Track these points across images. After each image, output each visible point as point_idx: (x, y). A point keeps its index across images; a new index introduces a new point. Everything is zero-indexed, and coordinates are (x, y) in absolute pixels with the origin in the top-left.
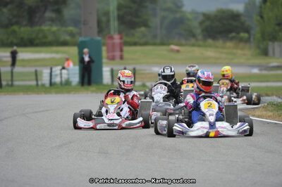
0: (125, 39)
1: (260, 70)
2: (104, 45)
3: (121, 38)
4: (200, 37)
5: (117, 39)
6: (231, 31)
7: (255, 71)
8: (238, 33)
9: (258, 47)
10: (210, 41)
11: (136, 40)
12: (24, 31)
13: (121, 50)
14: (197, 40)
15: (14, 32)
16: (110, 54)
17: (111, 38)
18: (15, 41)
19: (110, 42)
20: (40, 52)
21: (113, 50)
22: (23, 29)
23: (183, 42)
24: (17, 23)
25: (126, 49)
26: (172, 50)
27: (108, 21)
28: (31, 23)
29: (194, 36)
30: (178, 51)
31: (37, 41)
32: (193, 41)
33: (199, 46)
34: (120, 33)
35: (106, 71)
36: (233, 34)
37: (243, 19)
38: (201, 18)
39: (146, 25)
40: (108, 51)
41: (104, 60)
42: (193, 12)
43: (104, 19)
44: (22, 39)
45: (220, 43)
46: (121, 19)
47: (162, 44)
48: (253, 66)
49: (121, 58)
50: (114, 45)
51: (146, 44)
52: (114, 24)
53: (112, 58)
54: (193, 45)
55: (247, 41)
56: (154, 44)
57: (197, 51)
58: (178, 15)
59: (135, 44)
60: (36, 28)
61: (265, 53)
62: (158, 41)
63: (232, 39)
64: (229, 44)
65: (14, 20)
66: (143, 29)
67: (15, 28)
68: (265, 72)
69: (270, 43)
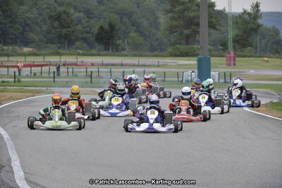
0: (238, 53)
5: (232, 55)
12: (183, 48)
13: (234, 60)
14: (280, 55)
15: (177, 48)
16: (228, 62)
17: (229, 53)
18: (178, 53)
19: (228, 55)
20: (190, 60)
21: (230, 60)
22: (182, 47)
23: (272, 55)
24: (180, 44)
25: (236, 59)
26: (265, 60)
28: (187, 43)
29: (278, 52)
30: (267, 61)
31: (190, 54)
32: (277, 55)
33: (281, 58)
39: (251, 46)
40: (227, 60)
44: (182, 52)
46: (235, 41)
47: (261, 57)
49: (234, 65)
50: (230, 57)
51: (250, 56)
52: (230, 45)
54: (278, 58)
56: (256, 57)
59: (245, 56)
60: (190, 46)
65: (178, 42)
66: (249, 48)
67: (178, 46)
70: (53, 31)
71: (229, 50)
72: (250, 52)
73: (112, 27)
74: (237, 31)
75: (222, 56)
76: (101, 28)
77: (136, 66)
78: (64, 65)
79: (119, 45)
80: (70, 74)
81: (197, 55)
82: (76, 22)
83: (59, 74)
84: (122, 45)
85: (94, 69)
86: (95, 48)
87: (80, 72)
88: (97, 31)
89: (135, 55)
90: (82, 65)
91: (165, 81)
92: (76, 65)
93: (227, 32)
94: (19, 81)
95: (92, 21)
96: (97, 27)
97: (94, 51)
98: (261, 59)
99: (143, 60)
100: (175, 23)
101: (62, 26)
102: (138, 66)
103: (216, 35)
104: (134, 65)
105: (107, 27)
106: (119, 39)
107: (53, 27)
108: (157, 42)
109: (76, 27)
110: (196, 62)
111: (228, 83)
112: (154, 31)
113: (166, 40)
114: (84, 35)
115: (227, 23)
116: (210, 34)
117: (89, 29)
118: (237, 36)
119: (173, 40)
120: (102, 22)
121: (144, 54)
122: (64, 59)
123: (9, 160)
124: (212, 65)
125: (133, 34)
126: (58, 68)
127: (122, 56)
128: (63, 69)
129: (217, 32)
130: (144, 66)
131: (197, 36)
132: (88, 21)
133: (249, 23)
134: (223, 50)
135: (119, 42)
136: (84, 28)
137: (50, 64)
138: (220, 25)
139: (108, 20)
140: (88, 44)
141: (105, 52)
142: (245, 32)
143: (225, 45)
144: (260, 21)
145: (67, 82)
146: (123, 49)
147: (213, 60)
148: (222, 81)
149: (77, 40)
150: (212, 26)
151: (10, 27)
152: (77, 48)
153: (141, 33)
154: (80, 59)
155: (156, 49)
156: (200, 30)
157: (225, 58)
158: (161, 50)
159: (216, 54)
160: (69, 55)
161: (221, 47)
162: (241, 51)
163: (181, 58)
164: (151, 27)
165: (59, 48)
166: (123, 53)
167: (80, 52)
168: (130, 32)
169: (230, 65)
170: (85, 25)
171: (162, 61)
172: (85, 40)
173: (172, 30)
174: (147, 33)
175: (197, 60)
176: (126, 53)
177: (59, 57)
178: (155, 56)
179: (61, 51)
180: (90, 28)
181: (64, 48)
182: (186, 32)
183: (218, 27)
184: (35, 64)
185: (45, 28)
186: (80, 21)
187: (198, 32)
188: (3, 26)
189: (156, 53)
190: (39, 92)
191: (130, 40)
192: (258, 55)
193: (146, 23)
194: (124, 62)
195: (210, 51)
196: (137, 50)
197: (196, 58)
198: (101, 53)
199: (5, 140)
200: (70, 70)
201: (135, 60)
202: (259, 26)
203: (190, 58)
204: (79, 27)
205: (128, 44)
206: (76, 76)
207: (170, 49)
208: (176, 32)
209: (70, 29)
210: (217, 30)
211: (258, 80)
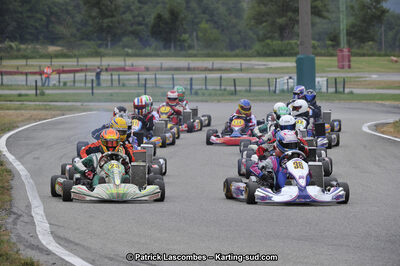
0: (354, 50)
3: (349, 51)
5: (346, 52)
11: (365, 52)
12: (276, 44)
13: (349, 61)
15: (268, 44)
16: (340, 64)
17: (342, 51)
18: (268, 52)
19: (340, 54)
20: (285, 61)
21: (343, 61)
22: (274, 42)
24: (271, 38)
25: (353, 59)
26: (392, 61)
28: (282, 37)
30: (396, 61)
31: (286, 52)
34: (350, 45)
39: (373, 40)
40: (339, 61)
44: (274, 50)
46: (349, 34)
47: (386, 55)
49: (349, 67)
50: (343, 56)
51: (372, 55)
52: (343, 38)
56: (379, 55)
59: (364, 55)
60: (286, 42)
62: (383, 53)
65: (269, 35)
66: (371, 43)
67: (269, 41)
70: (91, 22)
71: (342, 46)
72: (372, 48)
73: (174, 14)
74: (352, 20)
75: (332, 55)
76: (159, 17)
77: (210, 70)
78: (107, 70)
79: (184, 41)
80: (116, 83)
81: (295, 54)
82: (122, 9)
83: (99, 84)
84: (189, 41)
85: (148, 76)
86: (150, 46)
87: (129, 80)
88: (152, 21)
89: (208, 56)
90: (133, 69)
91: (250, 91)
92: (123, 69)
93: (338, 20)
94: (43, 94)
95: (146, 7)
96: (153, 16)
97: (149, 51)
98: (387, 58)
99: (219, 63)
100: (264, 9)
101: (103, 15)
102: (212, 70)
103: (322, 25)
104: (206, 70)
105: (166, 15)
106: (185, 33)
107: (90, 16)
108: (238, 37)
109: (124, 16)
110: (294, 64)
111: (340, 93)
112: (234, 21)
113: (251, 34)
114: (135, 27)
115: (338, 8)
116: (313, 25)
117: (141, 19)
118: (353, 26)
119: (261, 33)
120: (159, 9)
121: (221, 53)
122: (106, 62)
123: (29, 206)
124: (317, 68)
125: (204, 25)
126: (98, 75)
127: (190, 56)
128: (105, 76)
129: (324, 21)
130: (220, 70)
131: (296, 26)
132: (140, 8)
133: (369, 8)
134: (333, 46)
135: (185, 36)
136: (134, 17)
137: (86, 70)
138: (328, 11)
139: (168, 6)
140: (141, 39)
141: (164, 52)
142: (363, 21)
143: (335, 39)
144: (385, 5)
145: (111, 95)
146: (190, 47)
147: (319, 61)
148: (332, 90)
149: (125, 34)
150: (316, 12)
151: (29, 17)
152: (124, 47)
153: (216, 23)
154: (130, 62)
155: (237, 46)
156: (300, 18)
157: (335, 58)
158: (245, 47)
159: (323, 52)
160: (114, 55)
161: (330, 43)
162: (359, 48)
163: (274, 58)
164: (230, 14)
165: (100, 46)
166: (190, 52)
167: (130, 51)
168: (199, 23)
169: (343, 67)
170: (136, 13)
171: (246, 62)
172: (135, 34)
173: (259, 19)
174: (225, 23)
175: (297, 62)
176: (194, 52)
177: (99, 59)
178: (236, 56)
179: (102, 50)
180: (144, 18)
181: (107, 46)
182: (281, 21)
183: (325, 14)
184: (65, 69)
185: (78, 18)
186: (128, 8)
187: (297, 22)
188: (20, 16)
189: (237, 51)
190: (71, 110)
191: (200, 34)
193: (222, 9)
194: (192, 65)
195: (314, 47)
196: (211, 48)
197: (294, 59)
198: (159, 52)
199: (23, 178)
200: (115, 77)
201: (207, 63)
202: (384, 12)
203: (287, 58)
204: (128, 16)
205: (198, 39)
206: (124, 85)
207: (257, 46)
208: (266, 21)
209: (114, 19)
210: (324, 18)
211: (383, 88)
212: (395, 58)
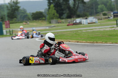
0: (11, 22)
1: (49, 28)
2: (4, 24)
3: (9, 22)
4: (32, 20)
5: (8, 22)
6: (40, 17)
7: (47, 28)
8: (42, 18)
9: (48, 21)
10: (34, 21)
11: (13, 22)
13: (9, 25)
14: (31, 21)
16: (6, 26)
19: (6, 23)
23: (27, 21)
25: (10, 25)
26: (24, 24)
27: (5, 17)
29: (30, 19)
30: (25, 24)
32: (30, 21)
33: (32, 22)
34: (8, 20)
35: (4, 31)
36: (41, 18)
37: (44, 14)
38: (32, 14)
39: (16, 17)
40: (5, 26)
41: (4, 28)
42: (30, 13)
43: (4, 17)
45: (37, 21)
46: (8, 16)
47: (21, 22)
48: (47, 27)
49: (9, 27)
50: (7, 24)
51: (16, 23)
52: (7, 18)
53: (7, 28)
55: (45, 20)
57: (31, 24)
58: (25, 14)
61: (50, 23)
63: (41, 20)
64: (40, 21)
66: (15, 19)
68: (50, 28)
69: (51, 20)
133: (14, 7)
142: (12, 11)
144: (19, 5)
161: (1, 20)
192: (20, 22)
202: (19, 7)
212: (25, 23)
